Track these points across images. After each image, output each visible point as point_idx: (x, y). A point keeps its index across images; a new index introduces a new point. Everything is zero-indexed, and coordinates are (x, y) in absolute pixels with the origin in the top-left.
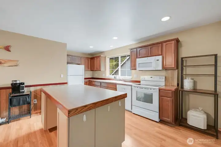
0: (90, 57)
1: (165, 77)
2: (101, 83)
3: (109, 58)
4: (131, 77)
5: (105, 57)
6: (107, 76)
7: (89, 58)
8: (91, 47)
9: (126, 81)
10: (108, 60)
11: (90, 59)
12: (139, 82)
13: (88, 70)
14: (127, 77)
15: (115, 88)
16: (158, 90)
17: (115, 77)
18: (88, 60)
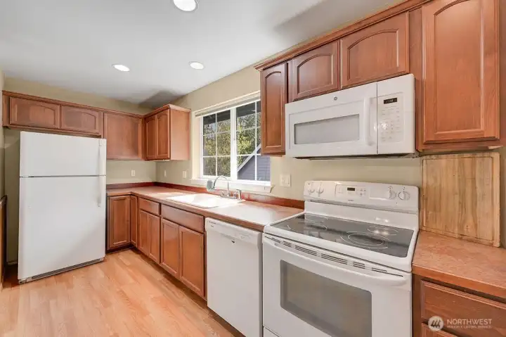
0: (143, 113)
1: (420, 190)
2: (160, 204)
3: (202, 117)
4: (268, 184)
5: (188, 114)
6: (194, 177)
7: (138, 117)
8: (122, 68)
9: (252, 197)
10: (197, 124)
11: (140, 121)
12: (299, 205)
13: (136, 158)
14: (256, 182)
15: (200, 229)
16: (407, 278)
17: (210, 183)
18: (135, 126)
